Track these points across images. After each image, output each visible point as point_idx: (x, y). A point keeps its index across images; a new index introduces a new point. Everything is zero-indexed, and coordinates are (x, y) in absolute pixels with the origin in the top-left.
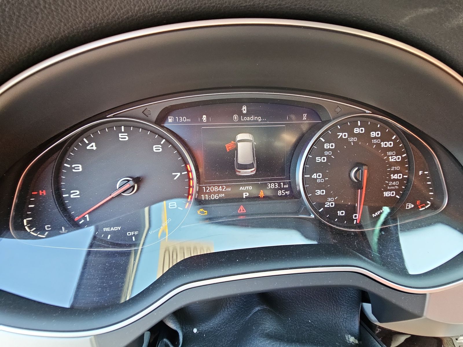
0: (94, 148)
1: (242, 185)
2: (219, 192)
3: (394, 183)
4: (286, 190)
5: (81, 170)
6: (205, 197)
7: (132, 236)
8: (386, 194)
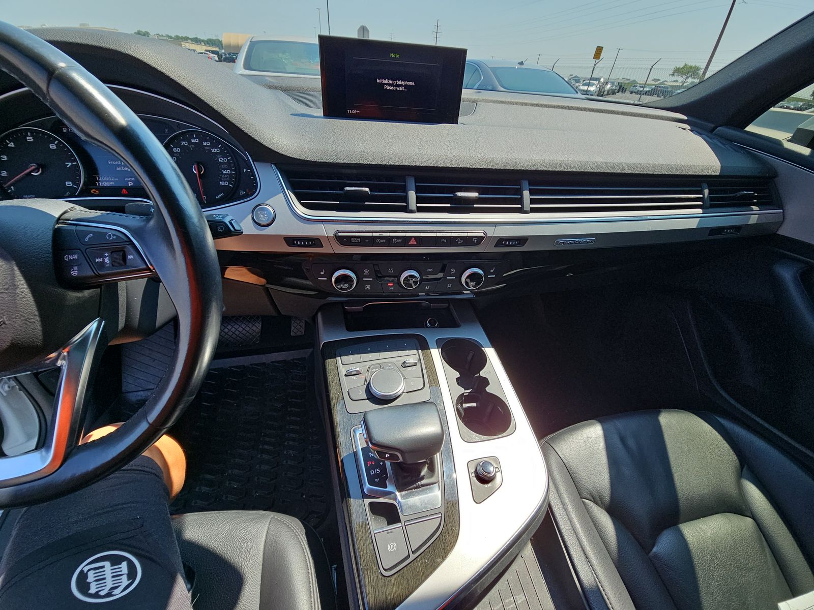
0: (13, 146)
3: (225, 176)
5: (6, 159)
8: (222, 183)
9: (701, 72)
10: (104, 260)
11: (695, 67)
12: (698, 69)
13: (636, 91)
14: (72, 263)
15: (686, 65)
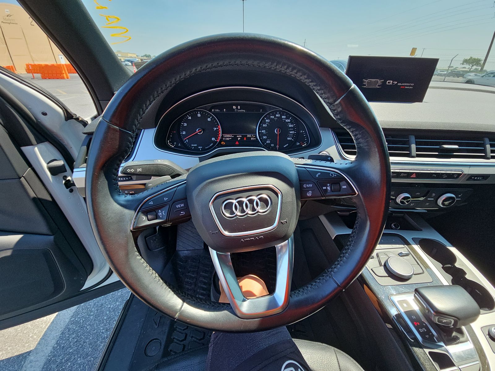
0: (191, 119)
1: (238, 135)
2: (229, 137)
3: (291, 135)
4: (254, 138)
5: (186, 125)
6: (224, 139)
7: (200, 148)
8: (288, 139)
9: (482, 62)
10: (327, 188)
11: (478, 59)
12: (480, 60)
13: (437, 74)
14: (308, 189)
15: (471, 58)
